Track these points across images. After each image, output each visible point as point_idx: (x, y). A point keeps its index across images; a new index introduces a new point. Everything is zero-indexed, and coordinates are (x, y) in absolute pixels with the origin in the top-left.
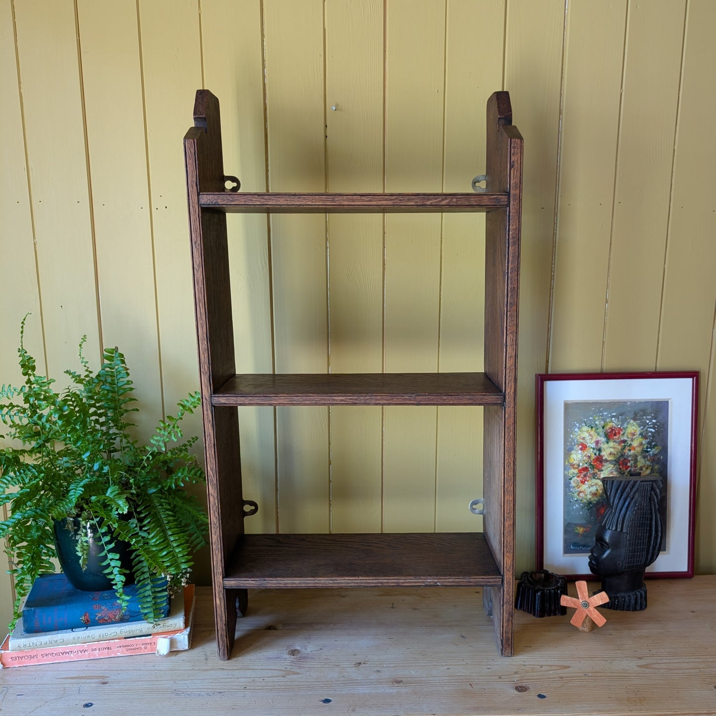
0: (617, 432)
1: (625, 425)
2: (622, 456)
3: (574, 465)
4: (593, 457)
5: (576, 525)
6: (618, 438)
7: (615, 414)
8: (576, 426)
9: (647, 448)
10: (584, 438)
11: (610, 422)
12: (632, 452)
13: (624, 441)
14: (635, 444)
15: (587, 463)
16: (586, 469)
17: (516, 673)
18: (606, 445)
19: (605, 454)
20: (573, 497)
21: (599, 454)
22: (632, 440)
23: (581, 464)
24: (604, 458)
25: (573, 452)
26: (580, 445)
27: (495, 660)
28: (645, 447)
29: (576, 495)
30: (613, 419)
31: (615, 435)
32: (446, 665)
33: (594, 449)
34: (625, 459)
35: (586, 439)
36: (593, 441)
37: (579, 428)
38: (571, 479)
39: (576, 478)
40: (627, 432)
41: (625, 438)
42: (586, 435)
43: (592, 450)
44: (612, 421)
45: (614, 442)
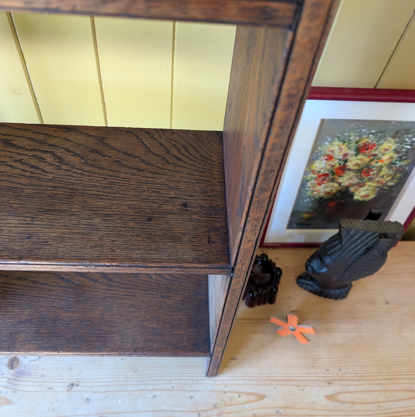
0: (370, 147)
1: (382, 142)
2: (367, 166)
3: (315, 171)
4: (337, 166)
5: (303, 212)
6: (369, 153)
7: (374, 131)
8: (328, 140)
9: (396, 161)
10: (332, 151)
11: (366, 138)
12: (379, 164)
13: (375, 155)
14: (385, 158)
15: (328, 171)
16: (326, 175)
18: (354, 158)
19: (350, 165)
20: (305, 194)
21: (344, 165)
22: (383, 154)
23: (322, 171)
24: (348, 167)
25: (317, 161)
26: (327, 156)
28: (394, 160)
29: (309, 193)
30: (371, 136)
31: (367, 149)
33: (340, 160)
34: (369, 169)
35: (334, 152)
36: (341, 154)
37: (330, 142)
38: (308, 181)
39: (313, 181)
40: (381, 148)
41: (377, 153)
42: (335, 148)
43: (337, 161)
44: (368, 138)
45: (363, 155)
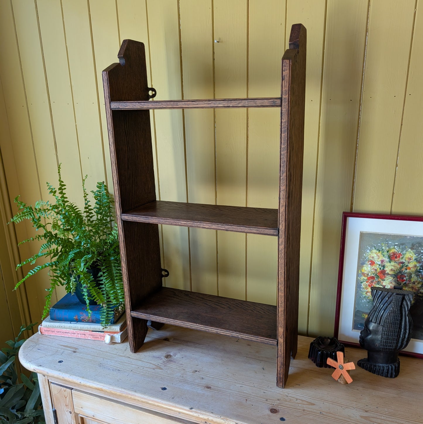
0: (398, 256)
1: (404, 252)
2: (400, 272)
3: (365, 274)
4: (379, 270)
5: (363, 312)
6: (398, 260)
7: (397, 244)
8: (368, 249)
9: (420, 269)
10: (373, 257)
11: (393, 249)
12: (408, 271)
13: (403, 263)
14: (411, 265)
15: (374, 274)
16: (373, 278)
17: (278, 400)
18: (389, 264)
19: (388, 270)
20: (362, 295)
21: (383, 269)
22: (409, 263)
23: (370, 274)
24: (386, 272)
25: (364, 265)
26: (370, 261)
27: (272, 388)
28: (418, 268)
29: (364, 293)
30: (396, 247)
31: (396, 258)
32: (242, 384)
33: (379, 265)
34: (402, 275)
35: (374, 258)
36: (380, 260)
37: (370, 250)
38: (362, 283)
39: (365, 282)
40: (405, 257)
41: (404, 261)
42: (375, 255)
43: (378, 266)
44: (394, 248)
45: (395, 262)
